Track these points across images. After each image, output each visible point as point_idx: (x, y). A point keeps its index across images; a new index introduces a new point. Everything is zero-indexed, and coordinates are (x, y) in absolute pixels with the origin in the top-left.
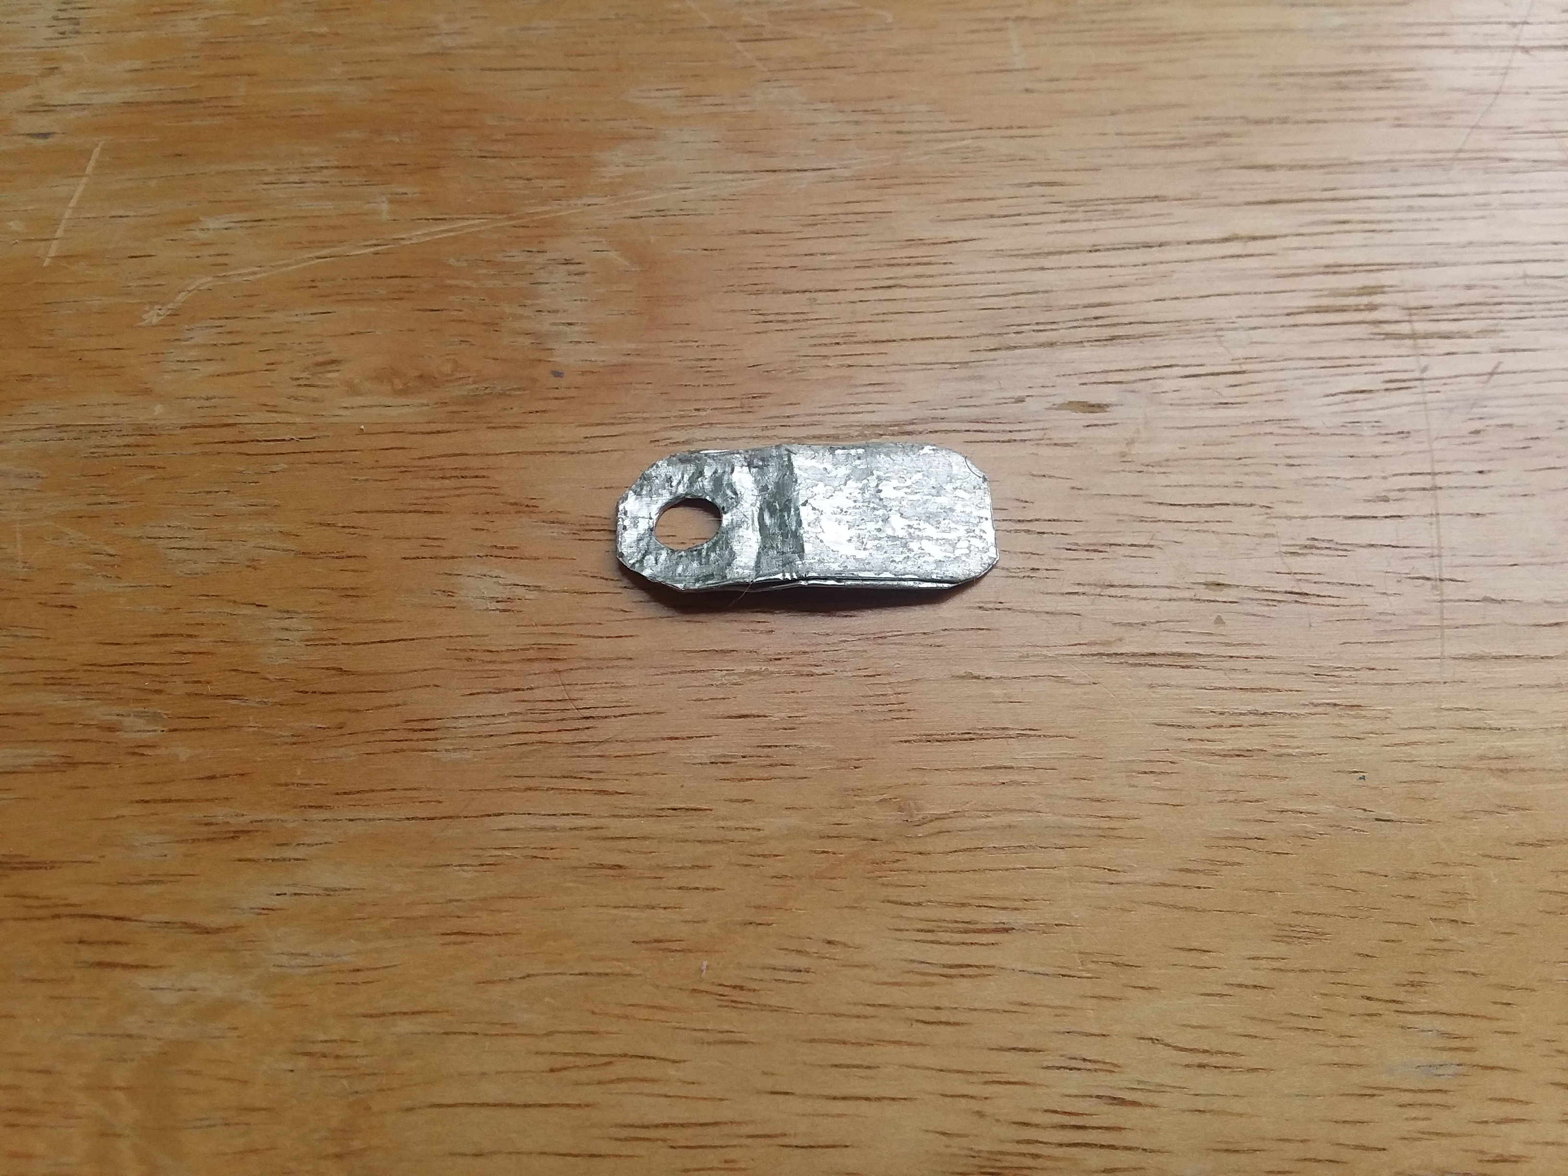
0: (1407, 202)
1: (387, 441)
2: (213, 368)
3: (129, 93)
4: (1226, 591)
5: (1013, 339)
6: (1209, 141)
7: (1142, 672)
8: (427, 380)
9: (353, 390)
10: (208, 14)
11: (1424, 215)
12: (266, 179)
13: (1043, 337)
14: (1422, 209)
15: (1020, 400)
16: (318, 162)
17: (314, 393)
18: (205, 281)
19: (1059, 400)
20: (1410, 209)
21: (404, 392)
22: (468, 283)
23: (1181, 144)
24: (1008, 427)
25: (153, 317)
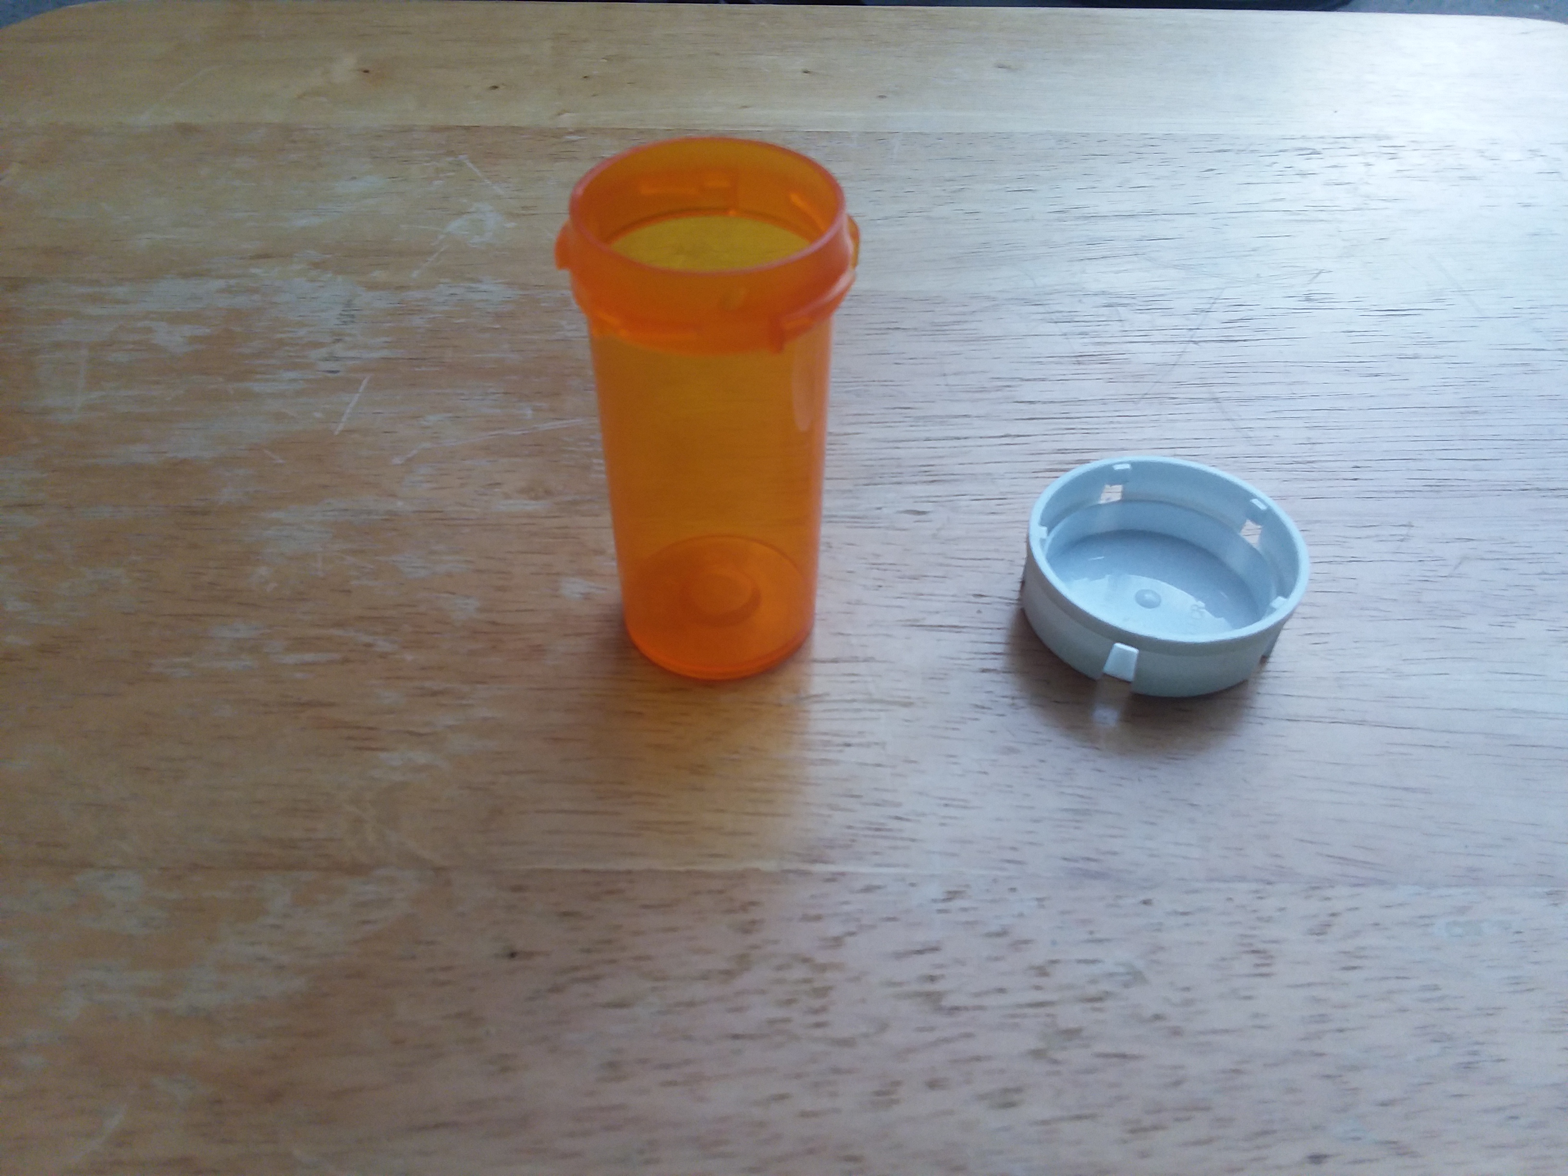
0: (1111, 419)
1: (525, 521)
2: (429, 485)
3: (385, 353)
4: (984, 598)
5: (878, 480)
6: (999, 389)
7: (934, 633)
8: (548, 493)
9: (507, 496)
10: (432, 316)
11: (1119, 426)
12: (463, 397)
13: (895, 480)
14: (1119, 423)
15: (879, 508)
16: (491, 390)
17: (485, 498)
18: (427, 445)
19: (901, 509)
20: (1112, 422)
21: (536, 498)
22: (573, 449)
23: (983, 390)
24: (871, 521)
25: (397, 461)
